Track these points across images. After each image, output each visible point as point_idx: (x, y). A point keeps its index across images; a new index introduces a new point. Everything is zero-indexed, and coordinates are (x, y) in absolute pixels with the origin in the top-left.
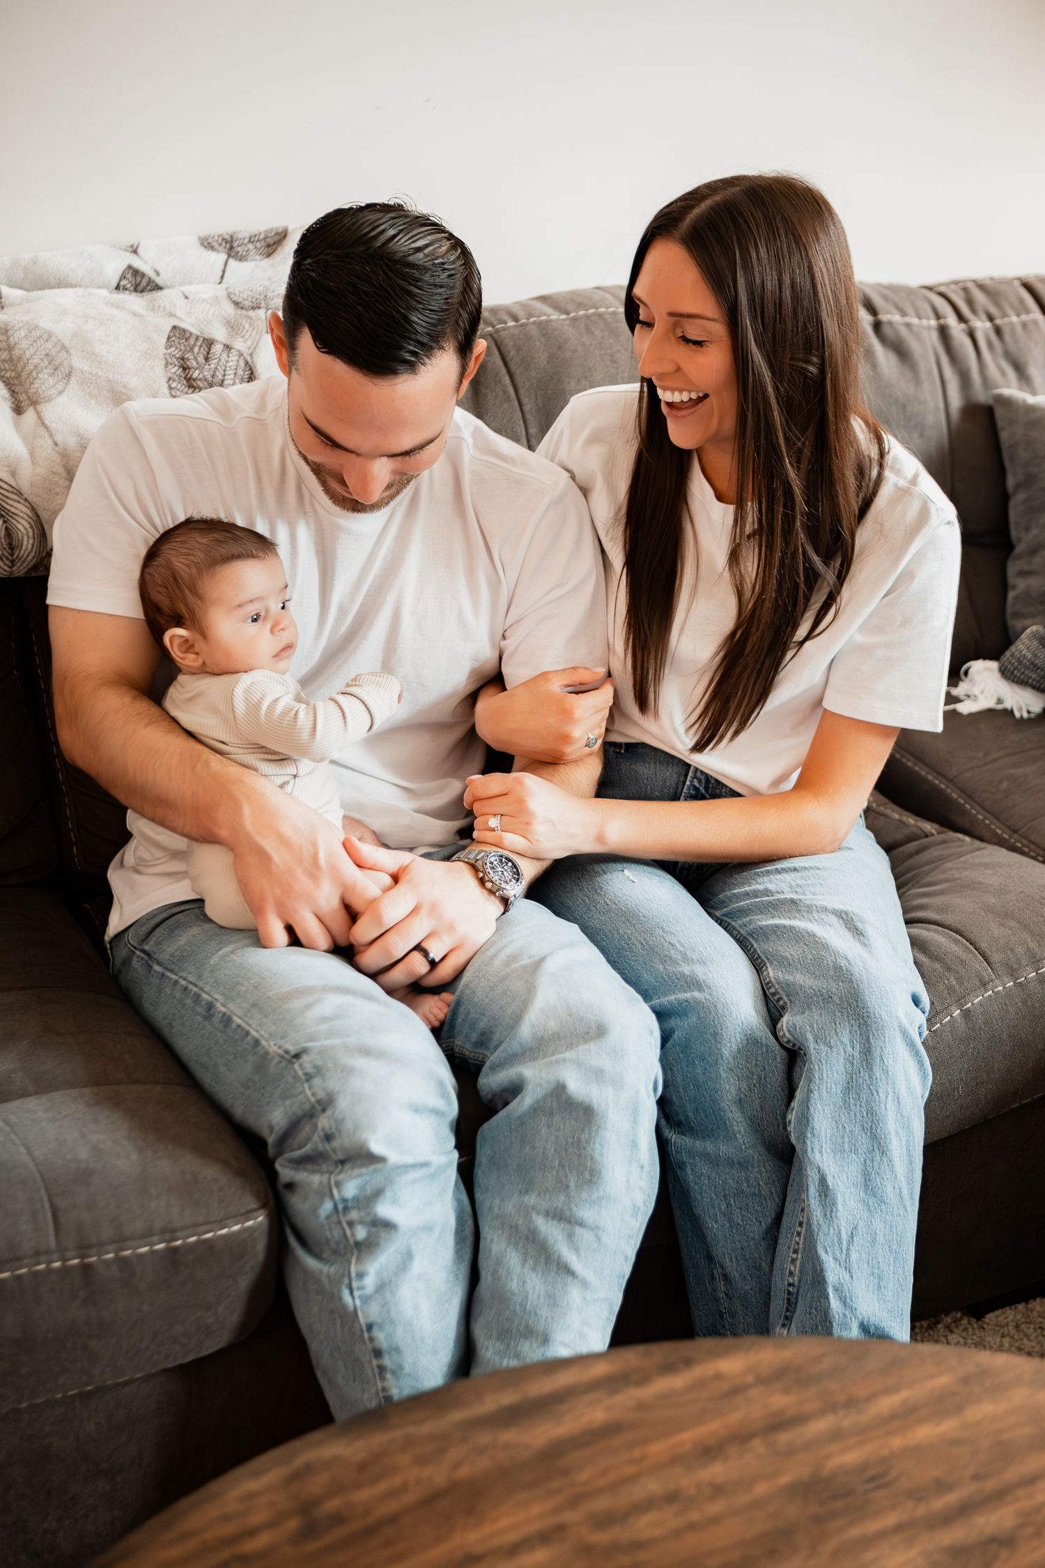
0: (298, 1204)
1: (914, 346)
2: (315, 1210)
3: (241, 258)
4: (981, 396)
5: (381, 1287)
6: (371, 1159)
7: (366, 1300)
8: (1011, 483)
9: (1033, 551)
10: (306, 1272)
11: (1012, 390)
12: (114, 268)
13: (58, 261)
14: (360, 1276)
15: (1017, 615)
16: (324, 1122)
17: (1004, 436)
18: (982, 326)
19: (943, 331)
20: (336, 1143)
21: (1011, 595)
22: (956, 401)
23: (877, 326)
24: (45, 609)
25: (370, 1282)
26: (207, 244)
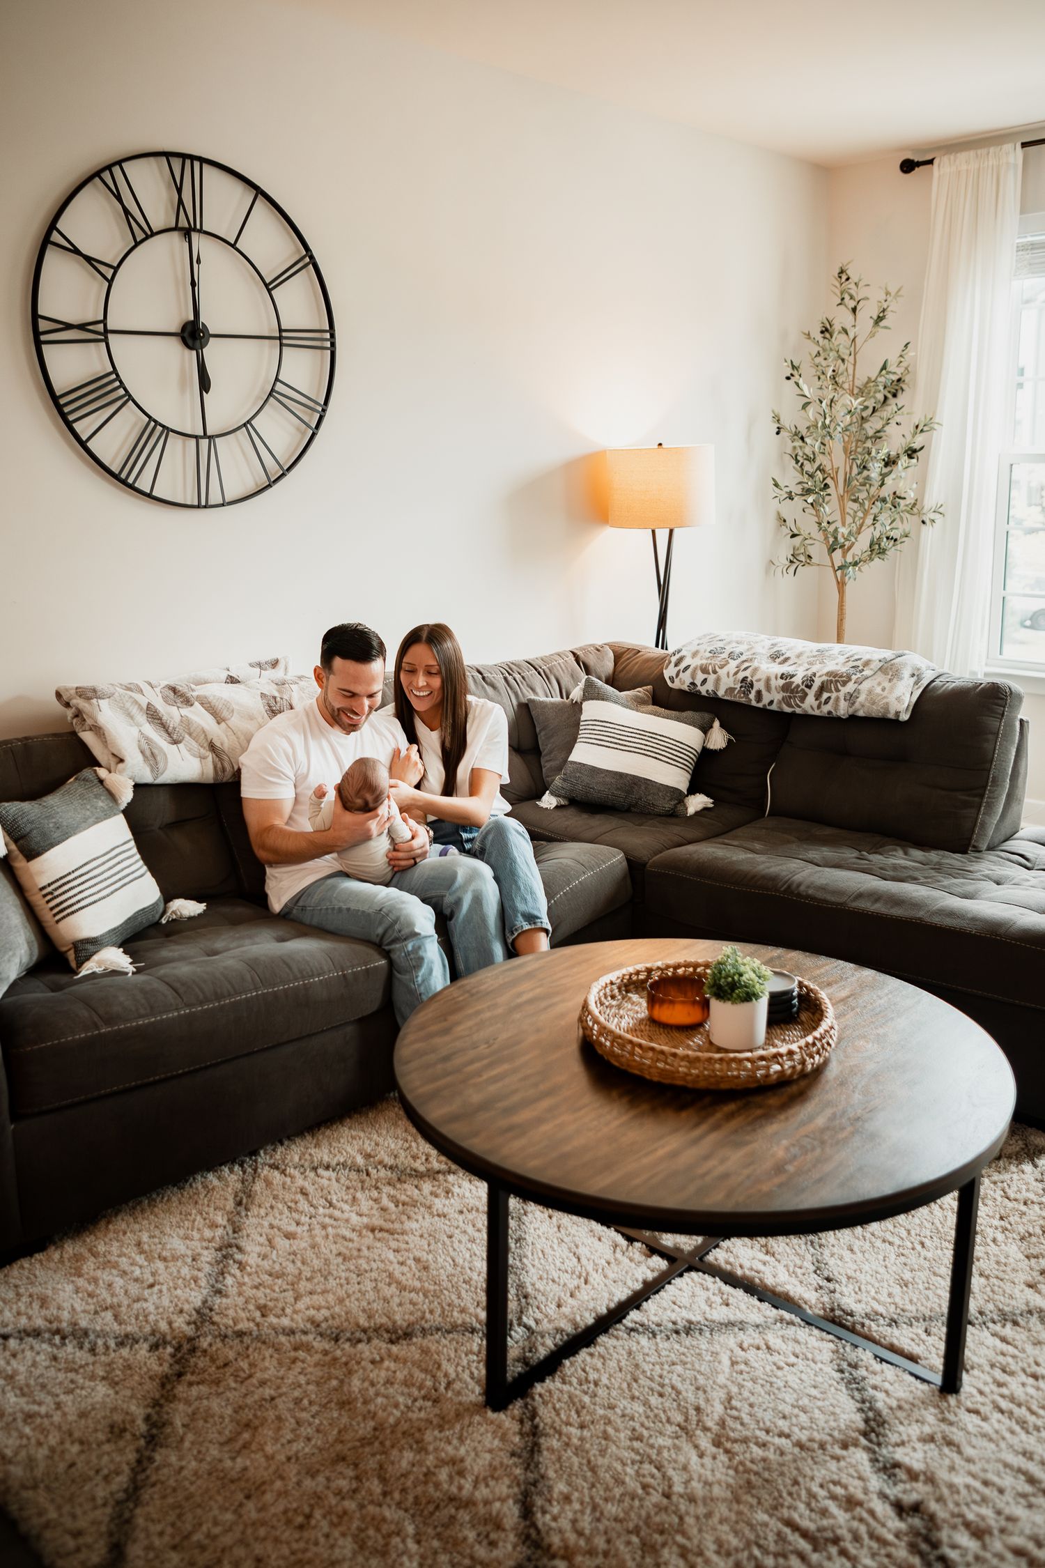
0: (394, 956)
1: (498, 685)
2: (399, 957)
3: (266, 670)
4: (524, 700)
5: (423, 981)
6: (417, 934)
7: (419, 986)
8: (538, 730)
9: (550, 752)
10: (398, 979)
11: (533, 697)
12: (224, 675)
13: (204, 674)
14: (417, 977)
15: (548, 776)
16: (397, 927)
17: (533, 713)
18: (518, 677)
19: (505, 679)
20: (403, 933)
21: (544, 770)
22: (515, 703)
23: (484, 678)
24: (240, 799)
25: (420, 979)
26: (251, 665)
